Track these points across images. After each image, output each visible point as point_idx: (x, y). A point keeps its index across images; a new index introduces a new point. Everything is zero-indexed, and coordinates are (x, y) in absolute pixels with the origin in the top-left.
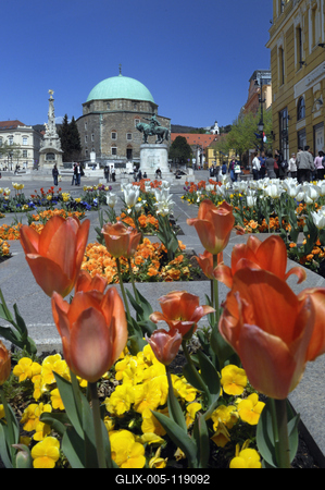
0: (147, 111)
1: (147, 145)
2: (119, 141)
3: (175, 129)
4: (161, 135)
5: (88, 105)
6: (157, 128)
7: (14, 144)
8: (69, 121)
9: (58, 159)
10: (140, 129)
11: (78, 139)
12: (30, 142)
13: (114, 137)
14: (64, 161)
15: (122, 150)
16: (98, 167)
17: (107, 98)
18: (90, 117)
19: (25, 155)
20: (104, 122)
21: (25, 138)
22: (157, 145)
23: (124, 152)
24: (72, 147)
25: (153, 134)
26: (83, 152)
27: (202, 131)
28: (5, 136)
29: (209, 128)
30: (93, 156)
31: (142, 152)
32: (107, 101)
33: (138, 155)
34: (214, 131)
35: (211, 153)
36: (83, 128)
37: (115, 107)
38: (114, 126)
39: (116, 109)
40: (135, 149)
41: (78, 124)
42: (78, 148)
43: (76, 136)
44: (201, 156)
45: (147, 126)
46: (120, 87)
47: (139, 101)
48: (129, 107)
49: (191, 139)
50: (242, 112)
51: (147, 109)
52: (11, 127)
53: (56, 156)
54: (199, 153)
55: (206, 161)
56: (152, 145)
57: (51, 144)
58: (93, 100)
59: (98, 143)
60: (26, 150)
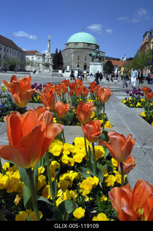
1: (93, 63)
2: (81, 61)
3: (107, 58)
4: (100, 59)
5: (68, 44)
6: (98, 55)
7: (34, 61)
9: (51, 67)
10: (91, 55)
11: (62, 60)
12: (41, 60)
13: (78, 60)
14: (54, 69)
15: (82, 66)
17: (76, 42)
18: (67, 50)
19: (38, 66)
20: (74, 53)
21: (39, 58)
23: (83, 67)
24: (59, 63)
25: (97, 57)
26: (64, 66)
27: (118, 60)
28: (30, 57)
29: (121, 59)
30: (68, 68)
31: (91, 66)
32: (76, 43)
33: (89, 68)
34: (124, 60)
35: (123, 69)
36: (65, 55)
37: (80, 46)
38: (79, 54)
39: (80, 47)
40: (87, 65)
41: (62, 53)
42: (63, 64)
43: (62, 58)
44: (118, 70)
45: (94, 54)
46: (81, 37)
47: (90, 44)
48: (86, 46)
49: (114, 63)
50: (139, 51)
51: (94, 47)
52: (33, 53)
53: (50, 66)
54: (117, 69)
55: (120, 73)
56: (95, 63)
57: (48, 61)
58: (70, 43)
59: (71, 62)
60: (39, 64)
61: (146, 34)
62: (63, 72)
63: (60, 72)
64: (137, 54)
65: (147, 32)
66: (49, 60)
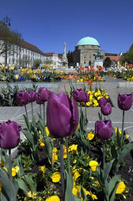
0: (97, 48)
1: (96, 60)
2: (87, 59)
3: (106, 54)
4: (101, 57)
5: (77, 47)
6: (100, 55)
7: (52, 60)
8: (70, 52)
10: (94, 55)
12: (57, 59)
13: (85, 58)
14: (68, 66)
15: (87, 62)
18: (77, 51)
20: (82, 53)
21: (55, 58)
22: (100, 60)
24: (71, 61)
25: (98, 57)
27: (116, 55)
28: (48, 58)
30: (78, 64)
32: (83, 46)
33: (93, 64)
35: (118, 63)
37: (86, 47)
38: (85, 54)
40: (92, 62)
43: (72, 57)
44: (115, 64)
45: (96, 54)
47: (94, 45)
48: (91, 47)
49: (112, 58)
52: (51, 55)
53: (66, 64)
58: (79, 46)
62: (74, 68)
63: (72, 67)
64: (130, 50)
66: (65, 60)
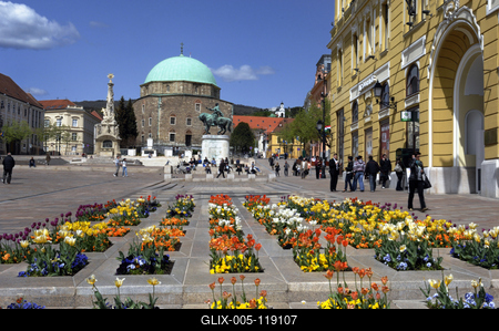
0: (209, 95)
1: (209, 136)
2: (178, 126)
3: (239, 110)
4: (223, 127)
5: (147, 85)
6: (220, 118)
7: (64, 126)
9: (115, 146)
10: (203, 119)
11: (135, 123)
12: (80, 124)
13: (173, 122)
14: (121, 146)
16: (155, 155)
18: (148, 99)
19: (74, 139)
20: (163, 106)
21: (75, 119)
22: (219, 137)
24: (127, 132)
25: (216, 124)
26: (139, 138)
27: (266, 113)
28: (52, 117)
29: (274, 109)
30: (150, 142)
31: (204, 143)
32: (167, 83)
33: (199, 141)
34: (279, 114)
35: (275, 139)
36: (140, 111)
37: (176, 89)
38: (173, 110)
39: (176, 92)
40: (195, 134)
41: (135, 106)
42: (136, 134)
43: (133, 120)
44: (264, 142)
45: (210, 116)
46: (178, 69)
47: (200, 84)
48: (190, 90)
50: (308, 97)
51: (209, 93)
52: (60, 106)
53: (114, 143)
54: (262, 140)
55: (270, 148)
56: (214, 137)
57: (109, 131)
58: (152, 82)
59: (155, 128)
60: (75, 133)
61: (321, 61)
62: (138, 153)
63: (132, 152)
64: (306, 103)
65: (323, 57)
66: (112, 129)
